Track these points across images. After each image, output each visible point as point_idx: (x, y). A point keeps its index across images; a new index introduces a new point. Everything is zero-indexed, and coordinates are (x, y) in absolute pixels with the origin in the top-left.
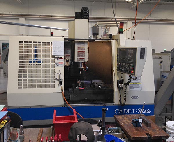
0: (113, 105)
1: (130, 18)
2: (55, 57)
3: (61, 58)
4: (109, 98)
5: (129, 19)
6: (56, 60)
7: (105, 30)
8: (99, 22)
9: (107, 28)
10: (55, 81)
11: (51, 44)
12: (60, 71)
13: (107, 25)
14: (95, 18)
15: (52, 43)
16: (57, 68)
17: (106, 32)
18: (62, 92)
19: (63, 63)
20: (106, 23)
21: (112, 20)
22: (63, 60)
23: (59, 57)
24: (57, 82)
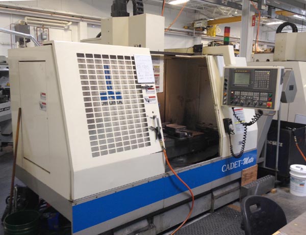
0: (220, 160)
1: (82, 15)
2: (142, 85)
3: (151, 88)
4: (193, 151)
5: (83, 17)
6: (144, 91)
7: (41, 33)
8: (29, 18)
9: (45, 30)
10: (150, 131)
11: (131, 60)
12: (153, 112)
13: (43, 25)
14: (21, 9)
15: (133, 58)
16: (147, 106)
17: (44, 37)
18: (162, 151)
19: (154, 97)
20: (41, 21)
21: (52, 16)
22: (154, 91)
23: (149, 85)
24: (152, 134)
